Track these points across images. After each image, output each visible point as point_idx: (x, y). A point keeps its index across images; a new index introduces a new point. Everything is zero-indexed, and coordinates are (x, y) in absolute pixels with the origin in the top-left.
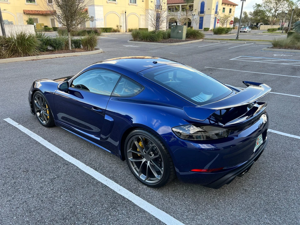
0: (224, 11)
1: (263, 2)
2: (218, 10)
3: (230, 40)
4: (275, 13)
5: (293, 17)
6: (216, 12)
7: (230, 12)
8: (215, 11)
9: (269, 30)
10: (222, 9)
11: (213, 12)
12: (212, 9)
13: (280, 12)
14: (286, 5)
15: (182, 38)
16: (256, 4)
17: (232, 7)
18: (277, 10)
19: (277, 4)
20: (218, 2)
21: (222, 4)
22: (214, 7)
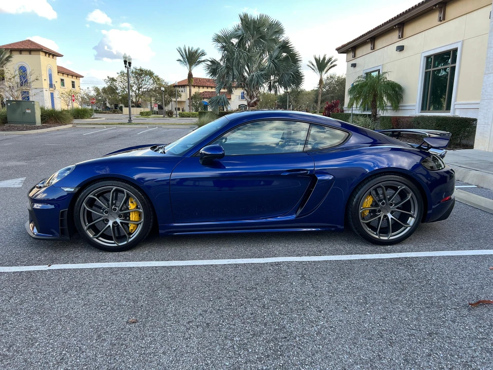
0: (63, 84)
1: (117, 75)
2: (54, 83)
3: (119, 124)
4: (139, 91)
5: (165, 98)
6: (51, 85)
7: (73, 86)
8: (49, 83)
9: (142, 114)
10: (59, 81)
11: (46, 84)
12: (43, 80)
13: (145, 90)
14: (151, 81)
15: (35, 123)
16: (108, 77)
17: (74, 79)
18: (141, 87)
19: (138, 80)
20: (50, 70)
21: (58, 72)
22: (45, 76)
